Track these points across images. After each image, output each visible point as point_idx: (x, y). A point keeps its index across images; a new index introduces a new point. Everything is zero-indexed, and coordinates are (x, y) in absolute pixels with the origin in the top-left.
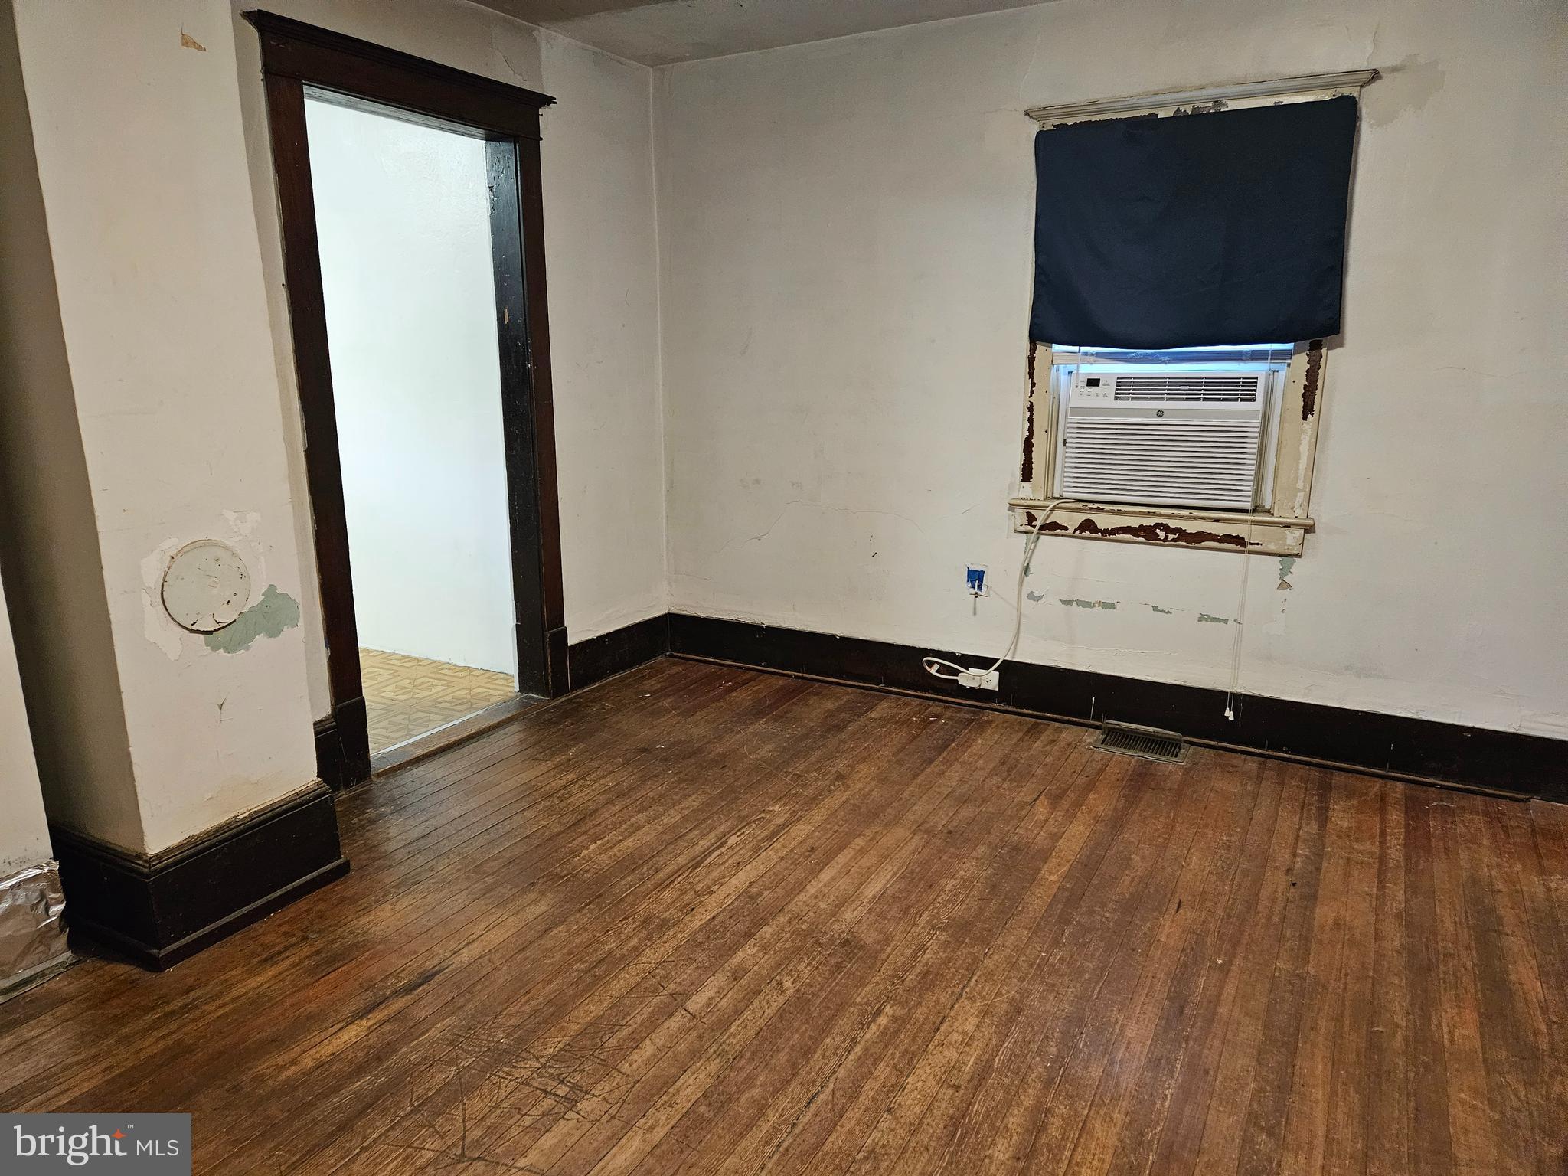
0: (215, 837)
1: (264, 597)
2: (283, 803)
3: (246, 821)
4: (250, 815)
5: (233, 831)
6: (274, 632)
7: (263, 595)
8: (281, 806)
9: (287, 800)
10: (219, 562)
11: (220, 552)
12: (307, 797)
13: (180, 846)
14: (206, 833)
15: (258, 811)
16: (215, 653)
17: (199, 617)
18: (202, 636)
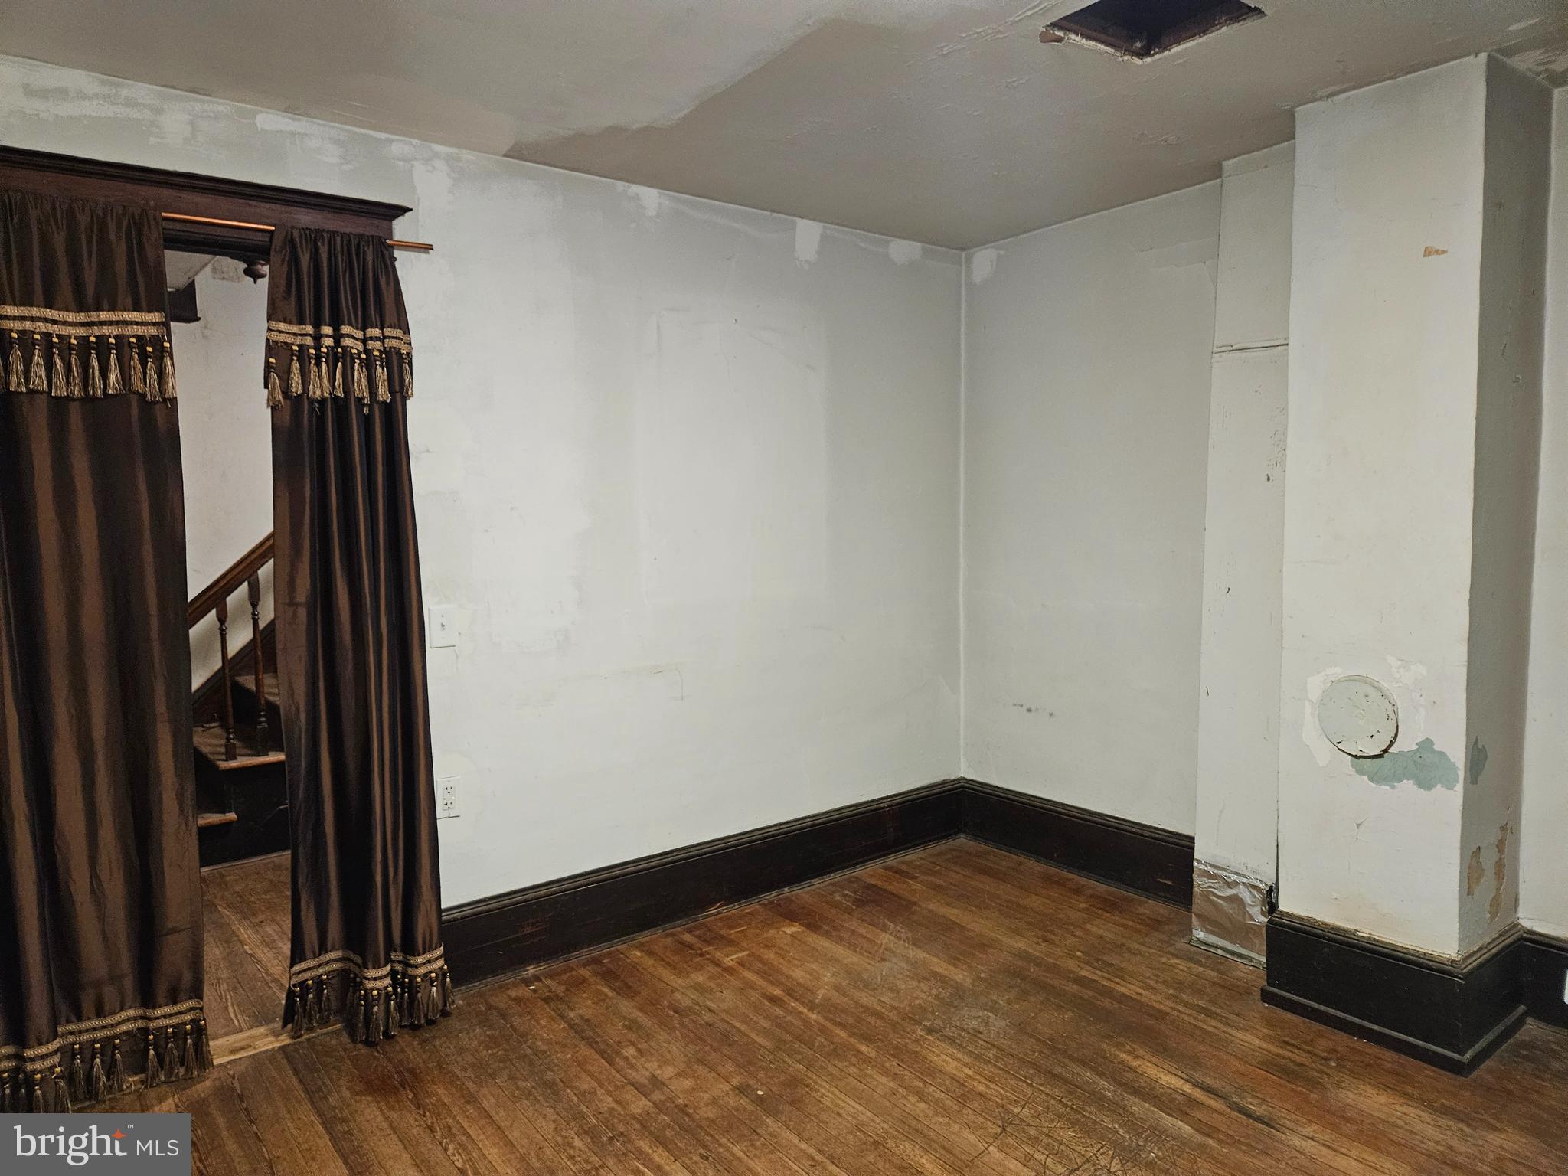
0: (1328, 932)
1: (1417, 747)
2: (1405, 951)
3: (1363, 940)
4: (1369, 938)
5: (1346, 939)
6: (1425, 784)
7: (1417, 744)
8: (1400, 952)
9: (1412, 952)
10: (1368, 699)
11: (1370, 690)
12: (1431, 963)
13: (1299, 918)
14: (1324, 923)
15: (1378, 941)
16: (1358, 777)
17: (1345, 739)
18: (1349, 757)
